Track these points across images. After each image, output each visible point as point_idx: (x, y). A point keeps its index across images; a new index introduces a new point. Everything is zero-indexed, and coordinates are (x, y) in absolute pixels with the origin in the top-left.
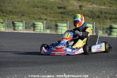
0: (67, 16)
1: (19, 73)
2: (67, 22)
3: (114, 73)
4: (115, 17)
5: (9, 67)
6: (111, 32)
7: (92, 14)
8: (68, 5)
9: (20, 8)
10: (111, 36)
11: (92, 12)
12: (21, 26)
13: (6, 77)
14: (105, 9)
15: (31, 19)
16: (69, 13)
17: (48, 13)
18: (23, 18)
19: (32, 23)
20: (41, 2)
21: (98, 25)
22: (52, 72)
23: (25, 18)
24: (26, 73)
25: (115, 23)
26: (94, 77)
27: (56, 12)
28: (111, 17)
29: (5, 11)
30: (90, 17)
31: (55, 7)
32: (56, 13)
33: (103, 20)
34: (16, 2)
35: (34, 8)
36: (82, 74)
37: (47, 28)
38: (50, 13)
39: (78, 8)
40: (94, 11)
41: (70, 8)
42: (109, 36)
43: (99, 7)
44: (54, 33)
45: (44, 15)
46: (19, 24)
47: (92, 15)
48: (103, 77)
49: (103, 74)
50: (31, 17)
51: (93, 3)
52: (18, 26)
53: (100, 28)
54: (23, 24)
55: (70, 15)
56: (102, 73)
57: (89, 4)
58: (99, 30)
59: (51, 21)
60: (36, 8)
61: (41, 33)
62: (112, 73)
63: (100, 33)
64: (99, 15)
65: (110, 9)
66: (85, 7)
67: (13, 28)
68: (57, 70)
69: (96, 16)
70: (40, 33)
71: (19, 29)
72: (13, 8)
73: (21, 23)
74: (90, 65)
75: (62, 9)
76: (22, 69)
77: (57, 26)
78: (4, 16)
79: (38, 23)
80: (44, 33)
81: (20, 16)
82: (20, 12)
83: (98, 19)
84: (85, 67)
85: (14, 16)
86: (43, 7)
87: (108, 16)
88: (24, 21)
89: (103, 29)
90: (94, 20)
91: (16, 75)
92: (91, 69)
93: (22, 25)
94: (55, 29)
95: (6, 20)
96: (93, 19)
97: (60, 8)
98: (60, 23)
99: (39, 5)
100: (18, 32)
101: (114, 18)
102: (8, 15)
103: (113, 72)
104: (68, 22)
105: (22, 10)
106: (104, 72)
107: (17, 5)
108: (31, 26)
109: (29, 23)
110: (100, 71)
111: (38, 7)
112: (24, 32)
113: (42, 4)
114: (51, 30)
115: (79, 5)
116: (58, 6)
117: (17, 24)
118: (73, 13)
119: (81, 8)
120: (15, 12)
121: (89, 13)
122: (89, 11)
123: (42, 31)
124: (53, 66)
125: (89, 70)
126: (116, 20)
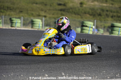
0: (67, 13)
1: (15, 71)
3: (115, 73)
4: (117, 15)
5: (6, 65)
7: (93, 11)
8: (68, 2)
9: (18, 4)
11: (93, 9)
13: (2, 75)
14: (107, 6)
15: (29, 15)
16: (69, 9)
18: (21, 15)
19: (30, 20)
21: (99, 23)
22: (50, 71)
23: (23, 15)
24: (23, 71)
25: (117, 21)
26: (94, 76)
28: (113, 15)
29: (2, 7)
30: (91, 15)
31: (55, 4)
32: (56, 10)
33: (104, 18)
35: (33, 4)
36: (81, 73)
37: (46, 25)
38: (49, 10)
39: (79, 5)
40: (96, 9)
41: (70, 5)
42: (110, 34)
43: (101, 4)
45: (43, 12)
46: (17, 20)
47: (93, 13)
48: (103, 77)
49: (103, 74)
52: (16, 23)
53: (101, 26)
54: (21, 21)
55: (70, 12)
57: (90, 1)
58: (100, 28)
59: (50, 18)
60: (35, 5)
61: (39, 30)
63: (101, 32)
64: (100, 13)
65: (112, 7)
66: (86, 4)
67: (10, 25)
68: (55, 69)
69: (97, 14)
71: (17, 26)
72: (11, 4)
73: (19, 19)
75: (62, 6)
76: (19, 68)
78: (1, 12)
79: (37, 20)
81: (18, 12)
82: (18, 8)
83: (100, 17)
84: (84, 66)
85: (12, 13)
86: (42, 3)
87: (109, 14)
88: (22, 18)
89: (104, 27)
91: (12, 73)
92: (90, 68)
95: (3, 16)
96: (94, 17)
97: (60, 5)
99: (38, 1)
100: (16, 29)
102: (5, 11)
103: (113, 72)
105: (20, 6)
106: (104, 72)
107: (15, 1)
108: (29, 23)
109: (27, 20)
110: (100, 71)
111: (37, 4)
112: (22, 29)
115: (80, 2)
116: (57, 3)
117: (15, 20)
118: (73, 10)
119: (81, 5)
120: (13, 8)
121: (90, 11)
122: (90, 9)
123: (41, 28)
124: (51, 65)
125: (89, 69)
126: (118, 18)
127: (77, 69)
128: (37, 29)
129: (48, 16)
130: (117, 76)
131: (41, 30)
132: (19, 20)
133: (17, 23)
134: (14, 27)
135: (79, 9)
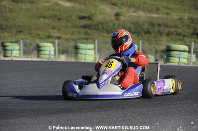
0: (95, 31)
1: (13, 128)
2: (94, 41)
3: (175, 125)
4: (176, 31)
6: (169, 56)
7: (136, 27)
8: (96, 13)
9: (14, 20)
10: (169, 64)
11: (136, 24)
12: (16, 50)
14: (159, 18)
15: (33, 37)
16: (98, 25)
17: (63, 26)
18: (20, 37)
19: (34, 45)
20: (49, 9)
21: (147, 45)
23: (23, 37)
24: (25, 128)
25: (175, 41)
27: (76, 25)
28: (169, 31)
30: (133, 33)
31: (73, 17)
33: (155, 37)
34: (7, 10)
35: (38, 18)
37: (61, 52)
38: (66, 26)
39: (113, 18)
40: (141, 22)
41: (99, 18)
42: (165, 63)
43: (149, 15)
44: (73, 60)
45: (56, 31)
46: (13, 46)
47: (136, 29)
49: (156, 128)
50: (33, 35)
51: (139, 8)
52: (11, 50)
53: (151, 50)
54: (20, 47)
55: (100, 29)
56: (153, 125)
57: (132, 10)
58: (149, 53)
59: (67, 40)
60: (41, 20)
61: (50, 60)
62: (171, 126)
64: (148, 29)
65: (167, 18)
66: (125, 16)
69: (144, 30)
70: (49, 62)
71: (13, 55)
72: (3, 20)
73: (16, 44)
74: (133, 112)
75: (86, 19)
77: (77, 48)
79: (46, 44)
80: (55, 60)
81: (14, 33)
82: (16, 26)
83: (148, 35)
84: (124, 116)
85: (6, 34)
86: (53, 17)
87: (164, 30)
88: (22, 41)
89: (156, 52)
90: (140, 38)
92: (135, 119)
93: (18, 48)
94: (74, 54)
96: (138, 36)
97: (83, 18)
98: (83, 43)
99: (47, 13)
100: (12, 61)
101: (175, 33)
103: (172, 124)
104: (96, 42)
105: (17, 22)
106: (157, 125)
107: (9, 15)
108: (33, 50)
109: (31, 44)
110: (151, 123)
111: (45, 18)
112: (22, 59)
113: (52, 13)
114: (67, 56)
115: (114, 12)
116: (78, 15)
117: (10, 46)
118: (104, 27)
119: (117, 17)
120: (7, 26)
121: (132, 27)
122: (132, 23)
123: (52, 57)
124: (71, 116)
125: (132, 121)
126: (177, 37)
127: (113, 122)
128: (46, 59)
129: (64, 36)
130: (178, 129)
131: (52, 60)
132: (16, 46)
133: (14, 50)
134: (8, 57)
135: (114, 25)
